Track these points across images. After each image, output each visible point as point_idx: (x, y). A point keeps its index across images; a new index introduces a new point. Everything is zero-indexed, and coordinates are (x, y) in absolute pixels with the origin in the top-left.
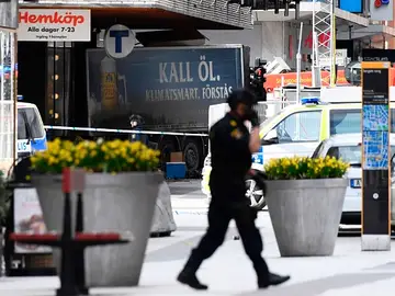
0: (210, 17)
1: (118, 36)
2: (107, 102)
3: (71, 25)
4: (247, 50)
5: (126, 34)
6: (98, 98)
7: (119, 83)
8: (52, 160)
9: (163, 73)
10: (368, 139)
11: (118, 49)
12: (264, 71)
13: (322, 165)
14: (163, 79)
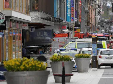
0: (46, 24)
1: (32, 28)
2: (27, 40)
3: (24, 26)
4: (53, 30)
5: (33, 28)
6: (26, 39)
7: (30, 36)
8: (54, 59)
9: (37, 34)
10: (93, 50)
11: (32, 31)
12: (55, 33)
13: (86, 55)
14: (38, 35)
